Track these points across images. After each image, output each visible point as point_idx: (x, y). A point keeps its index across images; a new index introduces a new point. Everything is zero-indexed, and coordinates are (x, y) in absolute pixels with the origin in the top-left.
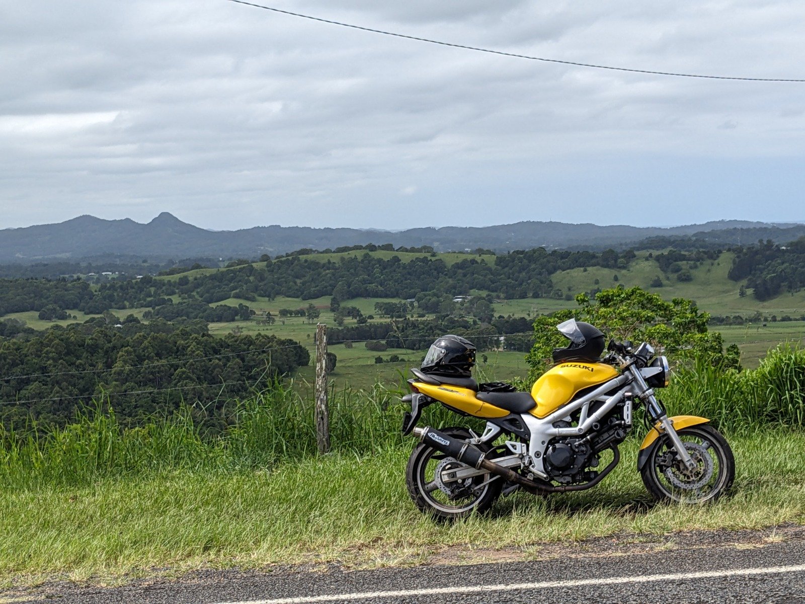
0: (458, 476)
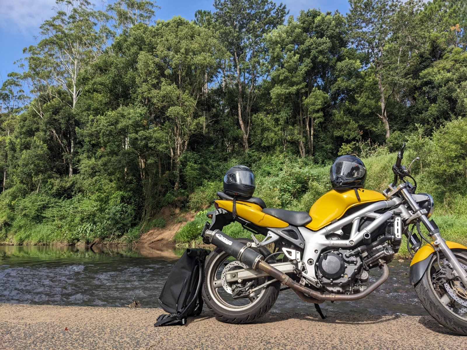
0: (239, 276)
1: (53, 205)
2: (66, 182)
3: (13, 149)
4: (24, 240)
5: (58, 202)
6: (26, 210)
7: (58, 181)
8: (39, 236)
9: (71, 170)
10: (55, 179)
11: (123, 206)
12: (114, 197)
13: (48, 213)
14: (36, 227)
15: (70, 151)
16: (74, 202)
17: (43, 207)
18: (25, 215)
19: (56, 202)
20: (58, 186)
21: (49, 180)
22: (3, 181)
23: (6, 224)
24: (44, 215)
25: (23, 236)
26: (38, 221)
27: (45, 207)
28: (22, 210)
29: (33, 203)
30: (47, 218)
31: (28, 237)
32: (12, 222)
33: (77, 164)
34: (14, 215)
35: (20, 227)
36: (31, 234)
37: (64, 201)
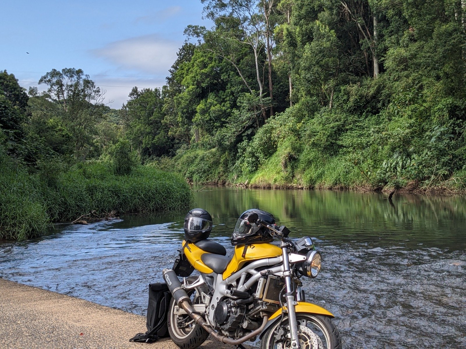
1: (351, 126)
2: (369, 88)
3: (293, 44)
4: (315, 182)
5: (358, 121)
6: (315, 136)
7: (356, 87)
8: (335, 176)
9: (376, 65)
10: (351, 85)
11: (454, 124)
12: (439, 109)
13: (346, 140)
14: (329, 162)
15: (372, 34)
16: (383, 119)
17: (339, 130)
18: (314, 145)
19: (356, 121)
20: (356, 95)
21: (342, 88)
22: (289, 91)
23: (292, 158)
24: (340, 143)
25: (315, 176)
26: (333, 153)
27: (340, 131)
28: (310, 136)
29: (324, 125)
30: (345, 147)
31: (320, 176)
32: (299, 155)
33: (383, 56)
34: (300, 144)
35: (310, 162)
36: (324, 172)
37: (367, 119)
